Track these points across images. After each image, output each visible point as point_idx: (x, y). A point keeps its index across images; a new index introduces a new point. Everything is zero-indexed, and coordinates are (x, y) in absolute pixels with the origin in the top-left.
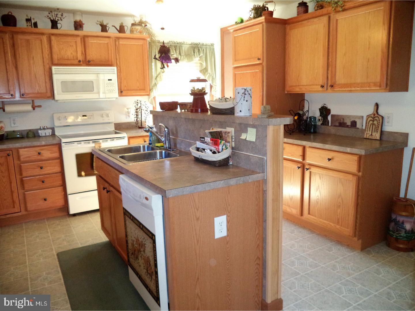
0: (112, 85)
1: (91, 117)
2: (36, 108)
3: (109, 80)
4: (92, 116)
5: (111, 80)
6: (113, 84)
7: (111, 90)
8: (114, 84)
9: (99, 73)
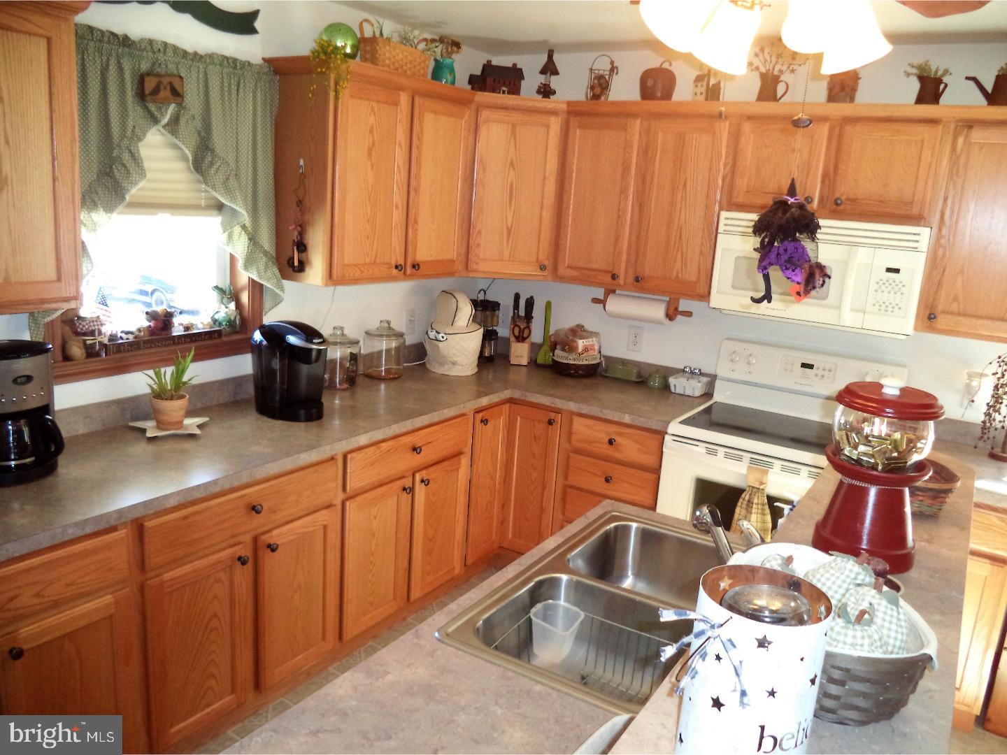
0: (897, 288)
1: (826, 373)
2: (679, 318)
3: (889, 270)
4: (830, 371)
5: (897, 271)
6: (900, 286)
7: (887, 304)
8: (904, 286)
9: (857, 245)
